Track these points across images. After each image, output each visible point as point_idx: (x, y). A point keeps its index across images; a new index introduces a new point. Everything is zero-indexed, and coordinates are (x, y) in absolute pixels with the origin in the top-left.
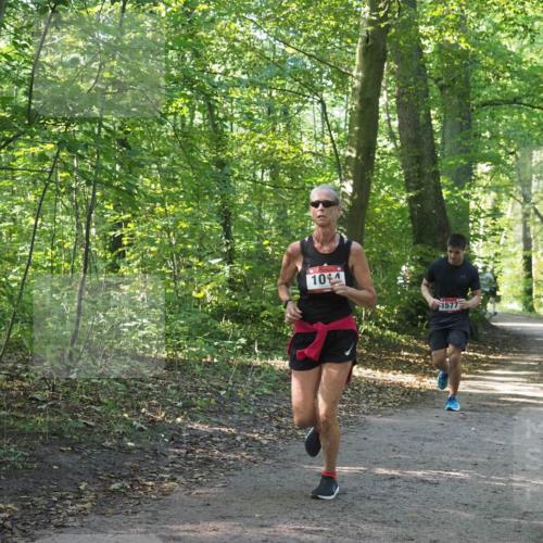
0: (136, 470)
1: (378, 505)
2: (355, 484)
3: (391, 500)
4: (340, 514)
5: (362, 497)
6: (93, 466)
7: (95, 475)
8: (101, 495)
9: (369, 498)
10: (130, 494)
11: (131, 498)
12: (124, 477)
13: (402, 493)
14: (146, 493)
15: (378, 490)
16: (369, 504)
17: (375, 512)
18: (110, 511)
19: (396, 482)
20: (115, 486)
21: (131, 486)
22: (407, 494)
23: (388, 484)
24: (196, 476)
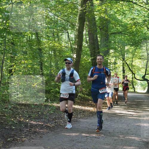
0: (15, 135)
1: (83, 144)
2: (77, 138)
3: (86, 143)
4: (72, 147)
5: (78, 142)
6: (3, 134)
7: (3, 136)
8: (5, 142)
9: (80, 142)
10: (13, 142)
11: (13, 143)
12: (11, 137)
13: (89, 141)
14: (18, 142)
15: (83, 140)
16: (80, 144)
17: (82, 146)
18: (7, 147)
19: (88, 138)
20: (9, 139)
21: (13, 139)
22: (91, 141)
23: (85, 138)
24: (32, 136)
